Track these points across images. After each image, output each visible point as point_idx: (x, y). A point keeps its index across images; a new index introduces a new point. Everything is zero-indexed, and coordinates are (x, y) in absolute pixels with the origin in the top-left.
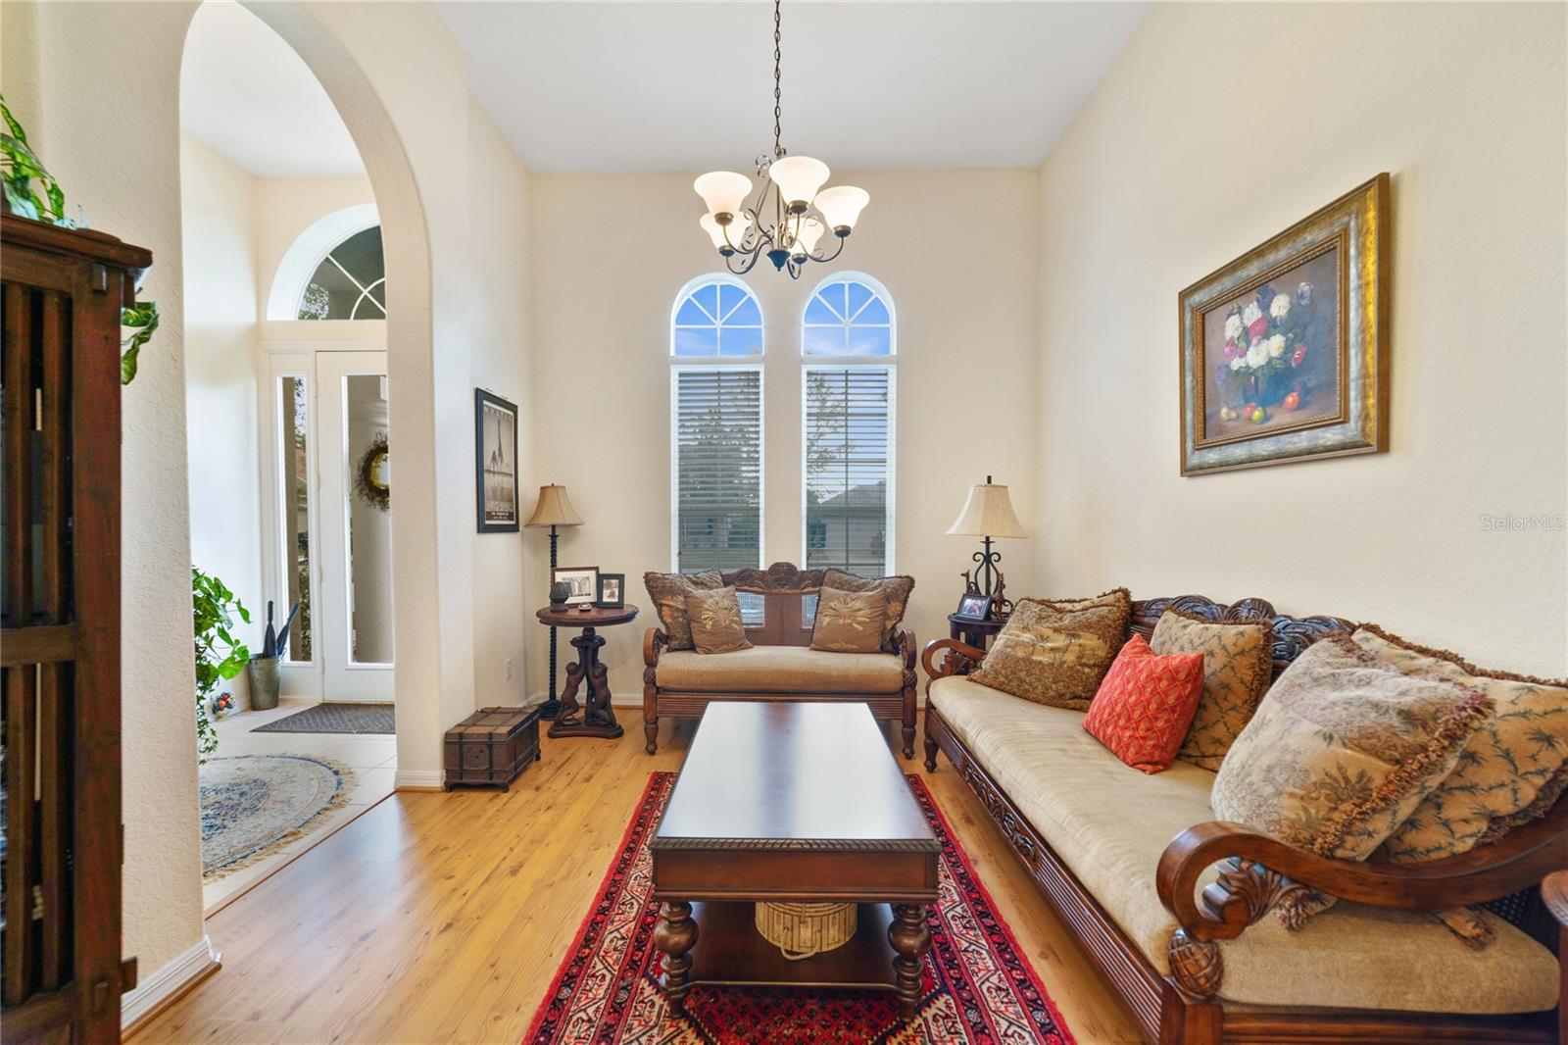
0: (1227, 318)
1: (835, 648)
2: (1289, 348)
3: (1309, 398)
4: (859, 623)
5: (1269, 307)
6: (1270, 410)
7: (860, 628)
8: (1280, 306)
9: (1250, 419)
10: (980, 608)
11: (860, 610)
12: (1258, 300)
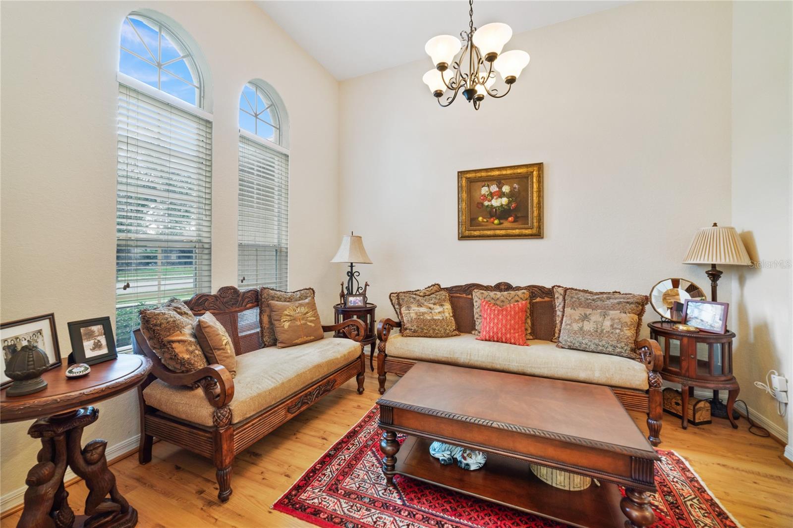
0: (482, 187)
1: (299, 342)
2: (509, 202)
3: (517, 220)
4: (311, 322)
5: (502, 188)
6: (502, 221)
7: (313, 325)
8: (506, 189)
9: (493, 223)
10: (360, 301)
11: (307, 313)
12: (497, 185)
